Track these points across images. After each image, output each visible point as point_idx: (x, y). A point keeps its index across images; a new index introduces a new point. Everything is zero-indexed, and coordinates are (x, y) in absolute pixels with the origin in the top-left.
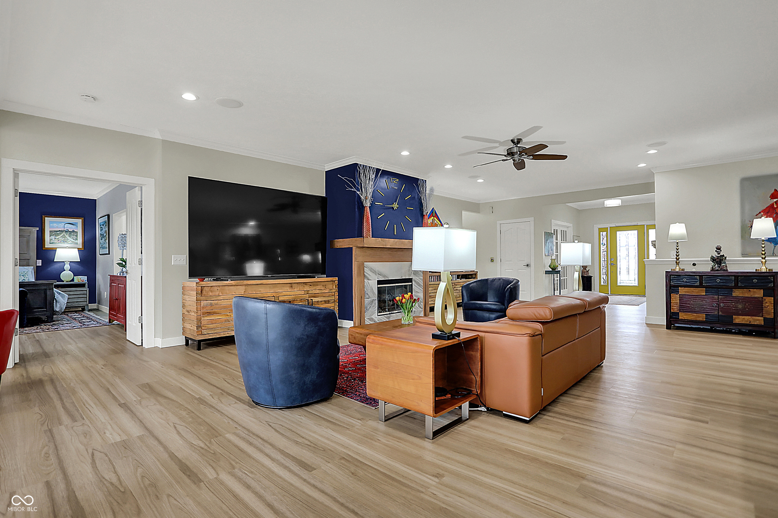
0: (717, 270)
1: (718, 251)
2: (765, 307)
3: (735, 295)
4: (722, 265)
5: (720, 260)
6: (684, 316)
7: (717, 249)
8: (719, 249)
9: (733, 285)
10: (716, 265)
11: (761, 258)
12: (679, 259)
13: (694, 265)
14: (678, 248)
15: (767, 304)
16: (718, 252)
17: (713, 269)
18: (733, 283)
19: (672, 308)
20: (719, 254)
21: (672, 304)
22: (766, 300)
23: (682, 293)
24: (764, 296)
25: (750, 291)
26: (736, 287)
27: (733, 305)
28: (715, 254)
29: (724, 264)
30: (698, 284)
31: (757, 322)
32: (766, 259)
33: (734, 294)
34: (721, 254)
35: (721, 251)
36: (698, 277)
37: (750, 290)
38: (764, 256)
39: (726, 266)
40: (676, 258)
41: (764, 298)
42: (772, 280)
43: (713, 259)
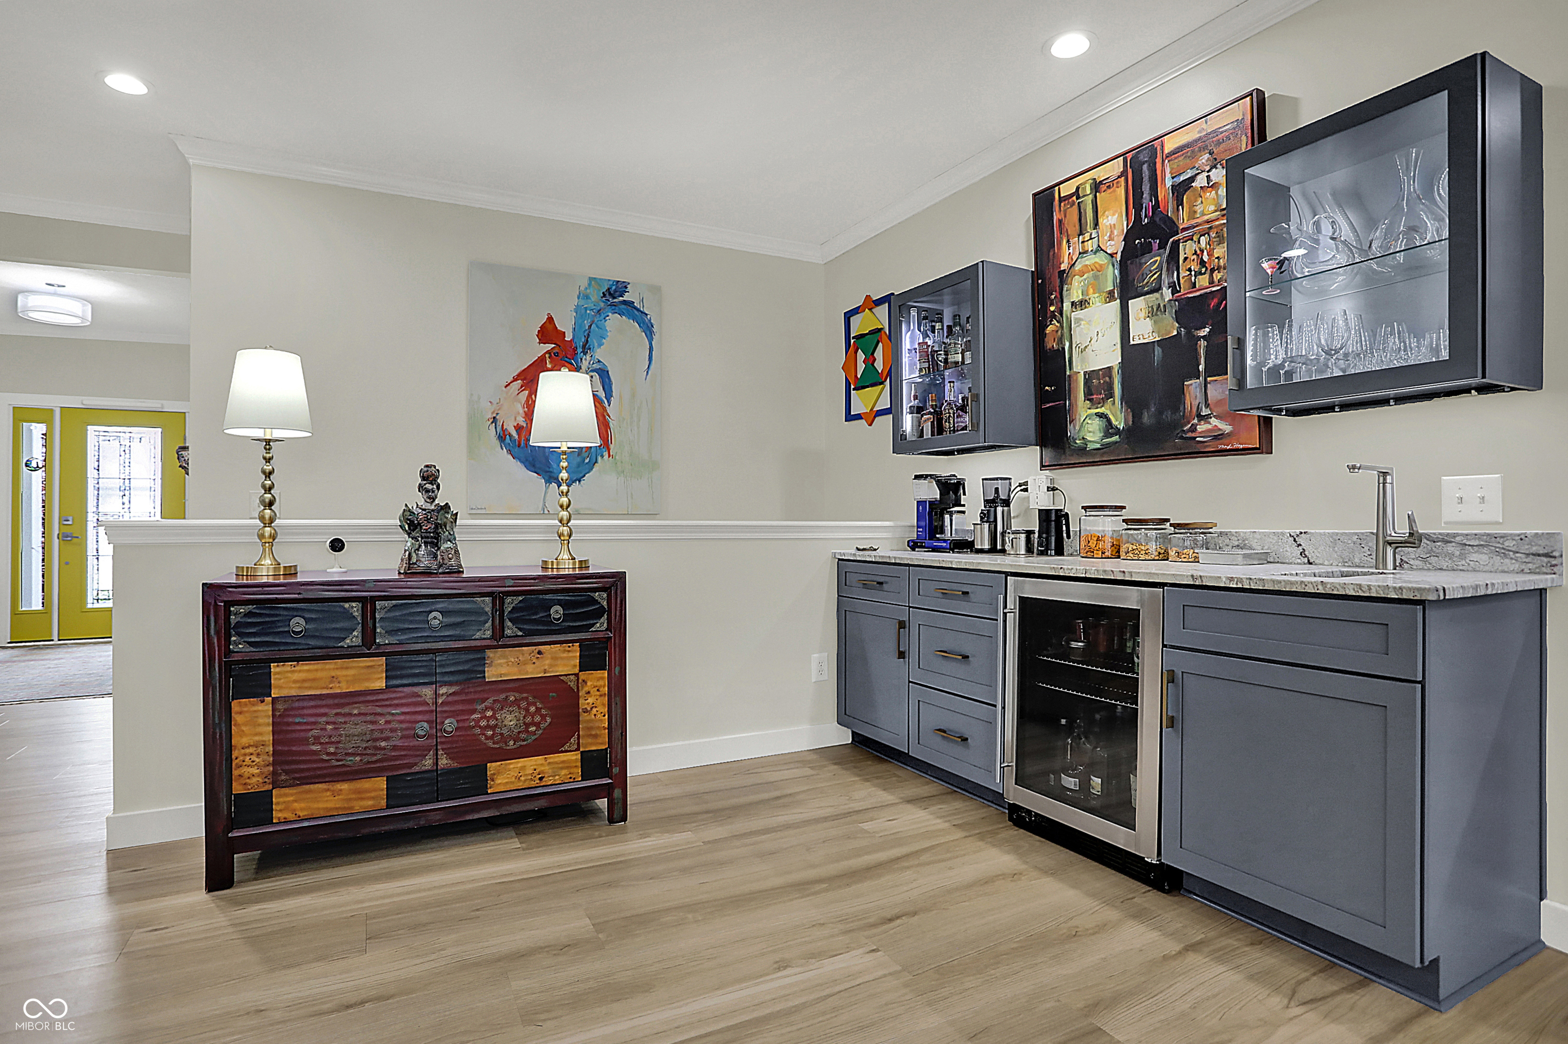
0: (427, 573)
1: (429, 486)
2: (585, 711)
3: (493, 676)
4: (445, 546)
5: (437, 526)
6: (296, 805)
7: (423, 478)
8: (430, 477)
9: (489, 633)
10: (420, 546)
11: (557, 522)
12: (272, 520)
13: (337, 545)
14: (268, 468)
15: (590, 700)
16: (427, 491)
17: (410, 570)
18: (489, 624)
19: (235, 773)
20: (433, 499)
21: (235, 754)
22: (589, 683)
23: (285, 693)
24: (583, 668)
25: (540, 653)
26: (499, 640)
27: (488, 719)
28: (417, 501)
29: (449, 544)
30: (355, 638)
31: (564, 772)
32: (572, 522)
33: (492, 674)
34: (440, 501)
35: (438, 488)
36: (355, 609)
37: (541, 648)
38: (564, 514)
39: (457, 552)
40: (262, 518)
41: (583, 675)
42: (605, 604)
43: (411, 524)
